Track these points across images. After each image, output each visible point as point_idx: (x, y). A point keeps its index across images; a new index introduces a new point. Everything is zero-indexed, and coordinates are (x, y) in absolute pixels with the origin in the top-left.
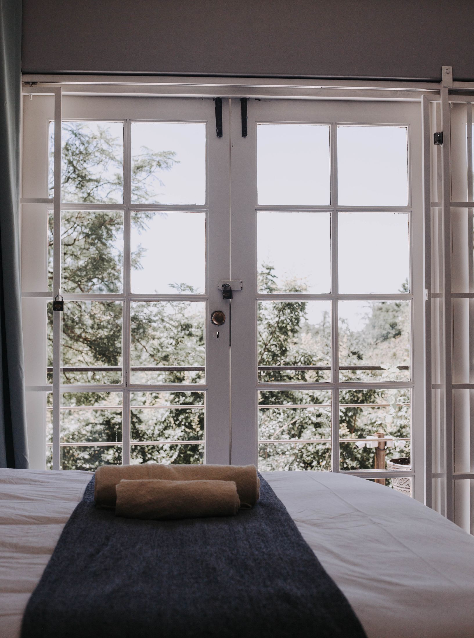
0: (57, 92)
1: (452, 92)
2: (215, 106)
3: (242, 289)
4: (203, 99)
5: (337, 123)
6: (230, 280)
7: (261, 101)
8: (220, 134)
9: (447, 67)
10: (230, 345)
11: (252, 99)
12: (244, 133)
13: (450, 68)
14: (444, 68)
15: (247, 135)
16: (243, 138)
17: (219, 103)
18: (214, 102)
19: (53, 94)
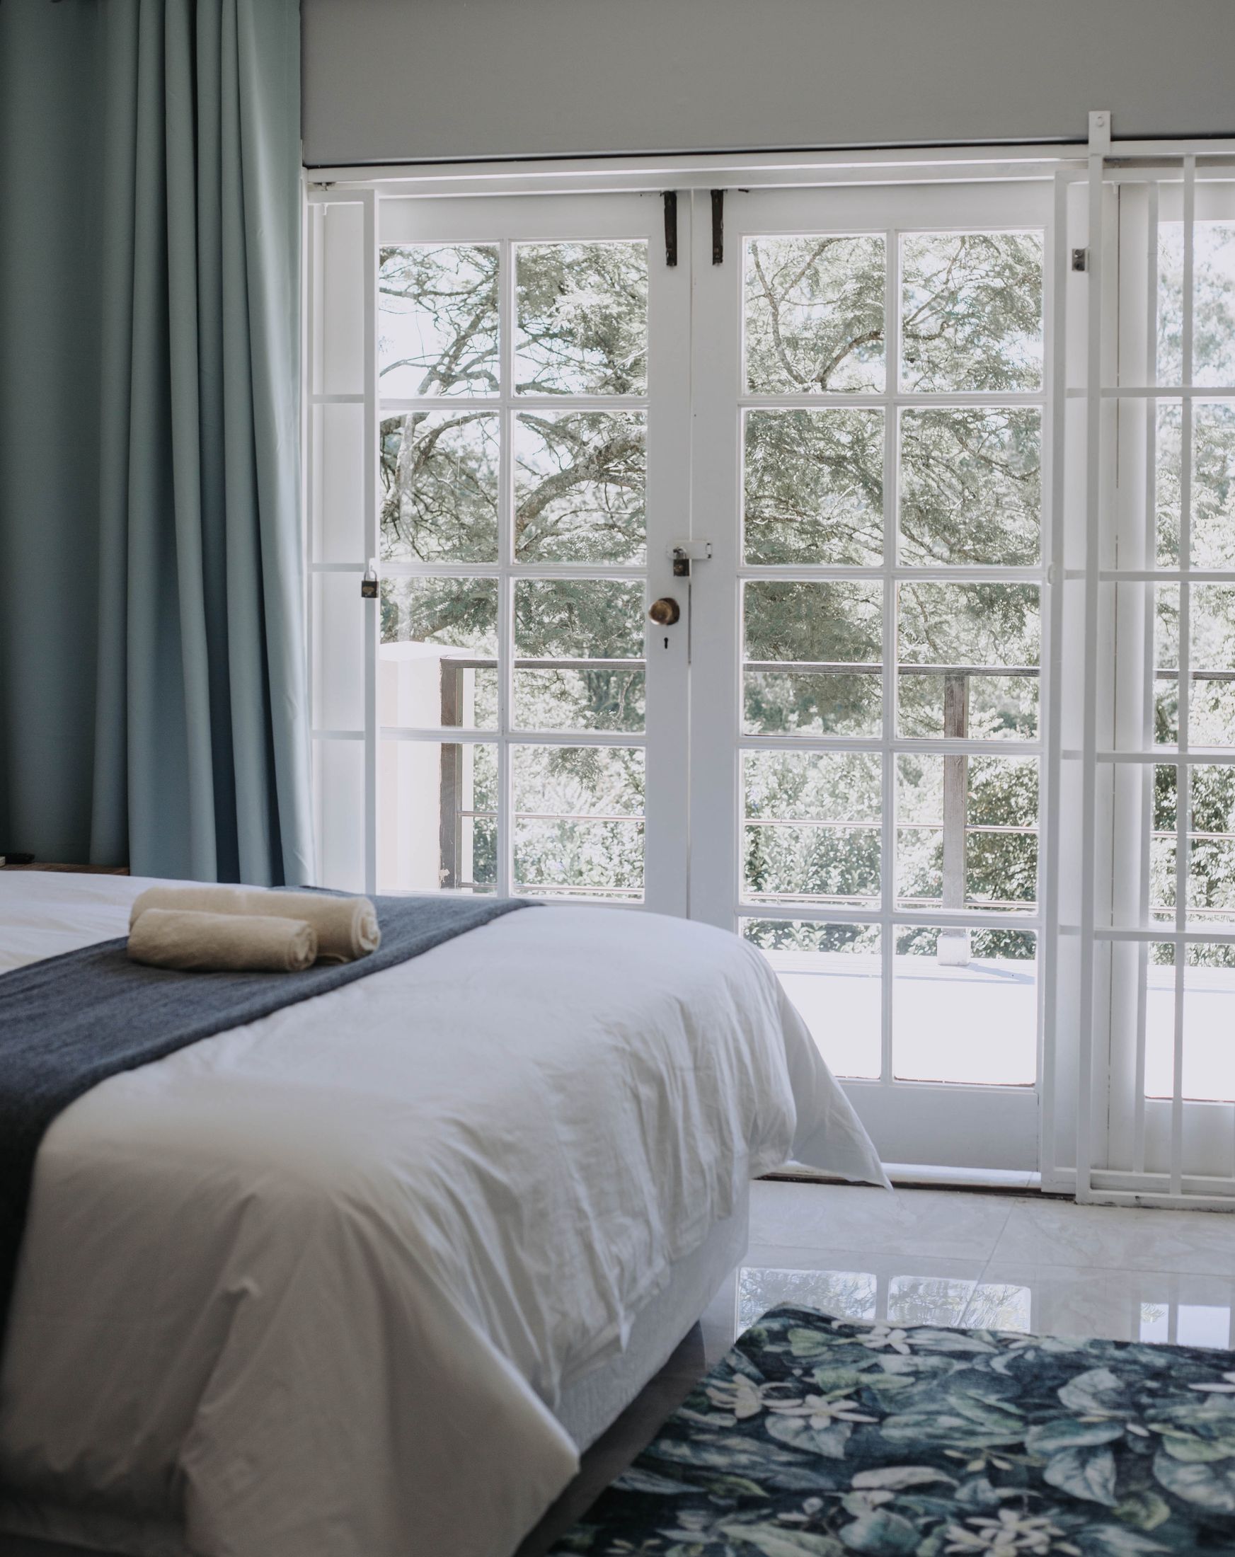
0: (368, 197)
1: (1110, 162)
2: (663, 207)
3: (710, 556)
4: (641, 194)
5: (897, 231)
6: (691, 540)
7: (749, 194)
8: (672, 260)
9: (1099, 113)
10: (690, 662)
11: (732, 190)
12: (718, 257)
13: (1106, 115)
14: (1094, 117)
15: (721, 261)
16: (715, 266)
17: (671, 199)
18: (663, 197)
19: (362, 203)
